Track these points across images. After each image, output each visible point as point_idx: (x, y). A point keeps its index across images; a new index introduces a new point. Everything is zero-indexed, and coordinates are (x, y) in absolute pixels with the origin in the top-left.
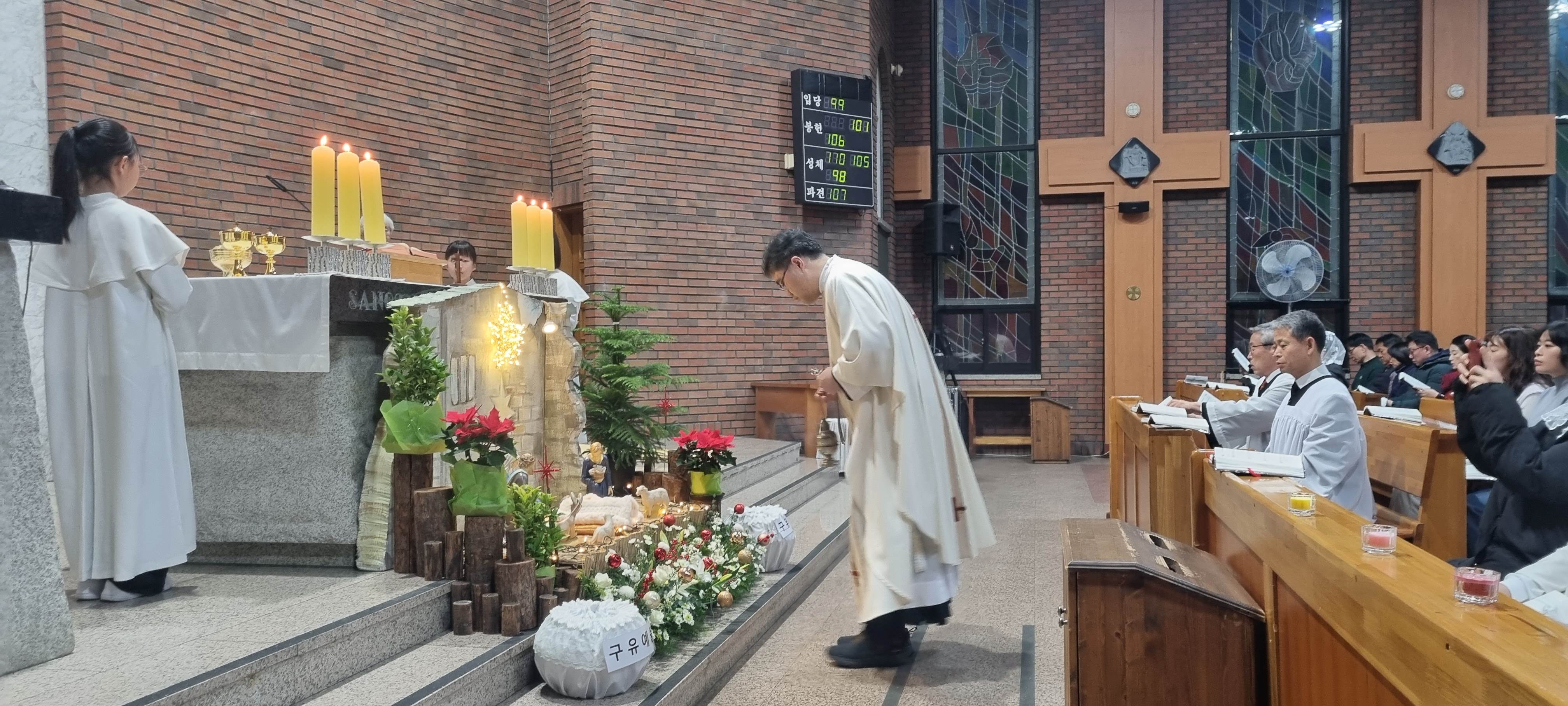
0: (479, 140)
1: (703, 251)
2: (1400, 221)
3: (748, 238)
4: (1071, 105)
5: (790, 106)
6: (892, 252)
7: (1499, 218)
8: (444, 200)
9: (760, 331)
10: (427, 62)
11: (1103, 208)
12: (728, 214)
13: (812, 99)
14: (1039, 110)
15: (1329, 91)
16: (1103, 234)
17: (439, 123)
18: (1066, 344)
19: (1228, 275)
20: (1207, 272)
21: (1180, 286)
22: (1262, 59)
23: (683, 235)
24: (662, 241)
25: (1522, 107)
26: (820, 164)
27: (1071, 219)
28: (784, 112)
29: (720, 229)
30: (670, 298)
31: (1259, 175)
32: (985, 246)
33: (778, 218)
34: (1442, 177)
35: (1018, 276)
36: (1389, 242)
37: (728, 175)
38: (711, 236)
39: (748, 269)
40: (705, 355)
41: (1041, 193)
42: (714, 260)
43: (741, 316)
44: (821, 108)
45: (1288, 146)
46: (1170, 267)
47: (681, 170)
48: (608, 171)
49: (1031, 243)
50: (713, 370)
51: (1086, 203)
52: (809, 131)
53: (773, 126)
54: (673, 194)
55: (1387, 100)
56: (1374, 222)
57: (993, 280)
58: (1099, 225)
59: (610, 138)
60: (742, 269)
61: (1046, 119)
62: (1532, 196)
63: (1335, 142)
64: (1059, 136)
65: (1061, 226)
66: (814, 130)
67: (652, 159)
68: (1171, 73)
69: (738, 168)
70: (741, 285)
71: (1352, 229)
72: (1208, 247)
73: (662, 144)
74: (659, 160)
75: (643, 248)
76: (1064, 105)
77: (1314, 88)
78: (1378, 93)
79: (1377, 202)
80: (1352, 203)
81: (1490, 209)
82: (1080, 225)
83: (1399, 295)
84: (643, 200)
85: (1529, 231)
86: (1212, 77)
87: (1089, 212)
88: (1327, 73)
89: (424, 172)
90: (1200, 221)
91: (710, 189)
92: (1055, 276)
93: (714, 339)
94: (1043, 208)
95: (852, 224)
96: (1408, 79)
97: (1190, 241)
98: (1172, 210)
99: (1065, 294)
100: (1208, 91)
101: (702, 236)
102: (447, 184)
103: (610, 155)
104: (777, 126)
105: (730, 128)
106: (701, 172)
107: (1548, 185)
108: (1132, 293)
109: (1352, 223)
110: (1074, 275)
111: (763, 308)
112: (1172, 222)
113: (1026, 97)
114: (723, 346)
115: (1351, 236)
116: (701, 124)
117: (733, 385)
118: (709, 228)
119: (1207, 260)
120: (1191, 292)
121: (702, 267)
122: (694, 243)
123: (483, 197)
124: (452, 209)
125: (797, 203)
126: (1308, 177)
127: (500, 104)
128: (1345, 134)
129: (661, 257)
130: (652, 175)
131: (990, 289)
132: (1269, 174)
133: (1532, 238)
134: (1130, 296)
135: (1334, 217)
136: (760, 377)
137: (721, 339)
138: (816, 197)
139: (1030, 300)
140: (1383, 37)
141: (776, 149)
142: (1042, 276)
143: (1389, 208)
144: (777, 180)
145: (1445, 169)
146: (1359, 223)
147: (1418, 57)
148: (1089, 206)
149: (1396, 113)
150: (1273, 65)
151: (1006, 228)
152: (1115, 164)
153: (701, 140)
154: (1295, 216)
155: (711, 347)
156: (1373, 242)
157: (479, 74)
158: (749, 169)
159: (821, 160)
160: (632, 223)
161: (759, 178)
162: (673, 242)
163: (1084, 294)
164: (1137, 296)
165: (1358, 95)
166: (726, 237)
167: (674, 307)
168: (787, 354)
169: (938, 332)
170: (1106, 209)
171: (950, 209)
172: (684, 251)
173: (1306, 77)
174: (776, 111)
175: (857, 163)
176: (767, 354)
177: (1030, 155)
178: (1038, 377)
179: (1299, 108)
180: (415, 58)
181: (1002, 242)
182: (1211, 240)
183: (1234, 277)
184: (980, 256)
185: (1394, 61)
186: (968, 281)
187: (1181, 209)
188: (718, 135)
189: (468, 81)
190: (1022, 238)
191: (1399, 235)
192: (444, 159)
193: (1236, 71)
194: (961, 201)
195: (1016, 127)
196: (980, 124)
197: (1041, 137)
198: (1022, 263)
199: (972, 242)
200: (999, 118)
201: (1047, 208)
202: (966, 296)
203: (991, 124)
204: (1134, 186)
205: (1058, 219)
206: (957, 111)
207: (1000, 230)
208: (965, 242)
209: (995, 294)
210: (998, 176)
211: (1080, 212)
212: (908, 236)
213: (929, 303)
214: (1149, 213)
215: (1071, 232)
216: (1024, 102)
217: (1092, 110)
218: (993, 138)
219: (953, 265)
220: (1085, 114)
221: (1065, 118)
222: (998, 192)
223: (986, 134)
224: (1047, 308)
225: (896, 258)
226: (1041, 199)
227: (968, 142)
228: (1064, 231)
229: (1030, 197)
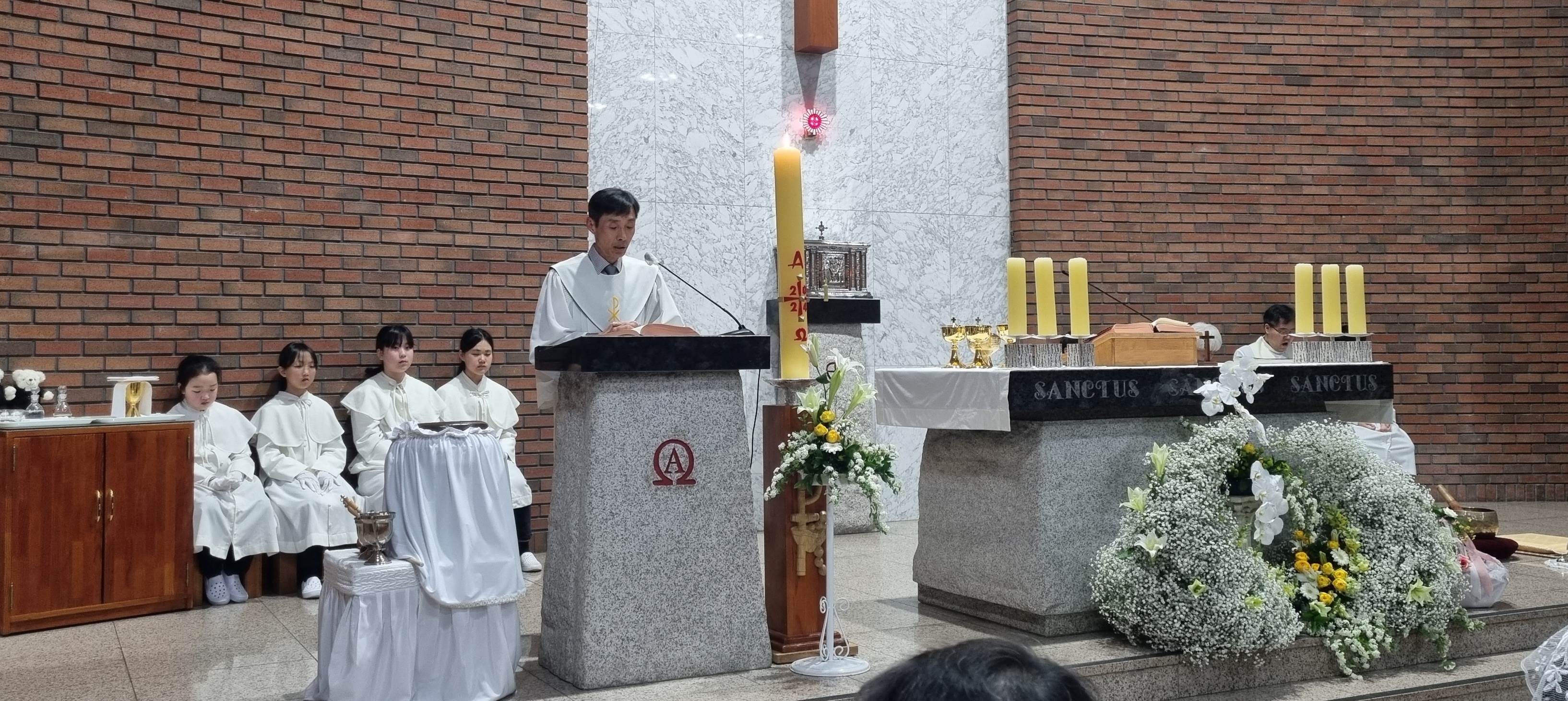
0: (1495, 132)
8: (1444, 211)
10: (1418, 54)
17: (1437, 121)
89: (1417, 181)
102: (1448, 191)
123: (1502, 201)
124: (1455, 220)
127: (1529, 83)
157: (1496, 53)
180: (1404, 52)
189: (1480, 63)
192: (1445, 162)
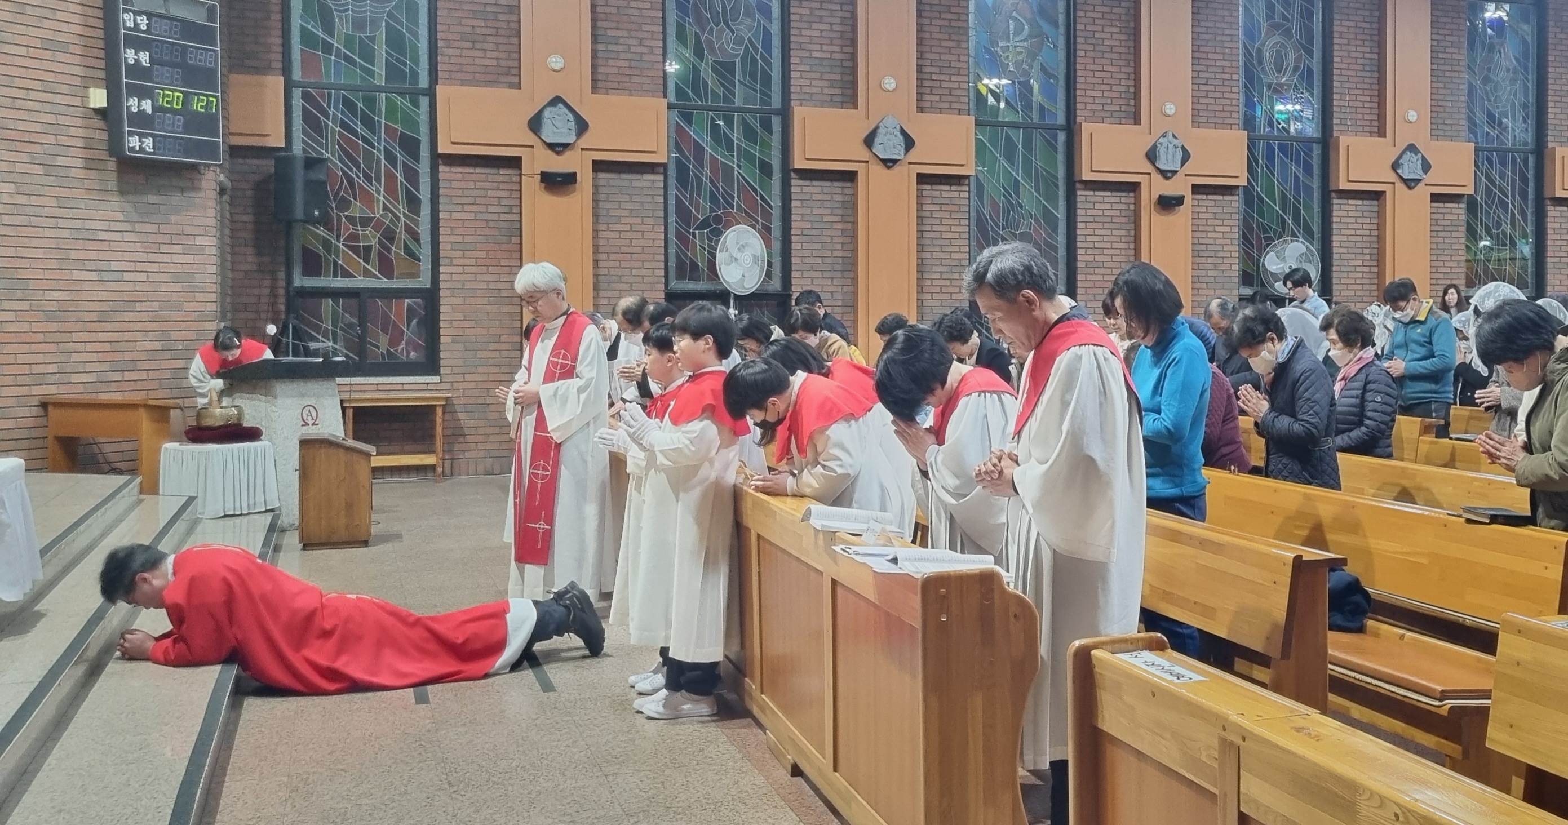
2: (840, 212)
4: (478, 46)
6: (228, 215)
7: (928, 214)
11: (521, 175)
14: (436, 47)
15: (769, 64)
16: (521, 206)
18: (473, 339)
19: (666, 261)
20: (644, 257)
21: (612, 272)
22: (700, 21)
25: (947, 105)
27: (479, 185)
31: (699, 150)
32: (362, 211)
34: (877, 170)
35: (407, 251)
36: (829, 232)
41: (441, 150)
45: (729, 121)
46: (601, 249)
49: (425, 210)
51: (498, 167)
55: (826, 84)
56: (815, 211)
57: (374, 256)
58: (516, 195)
61: (446, 59)
62: (956, 194)
63: (776, 122)
64: (463, 83)
65: (467, 193)
68: (599, 24)
71: (793, 217)
72: (643, 228)
76: (469, 45)
77: (754, 61)
78: (817, 75)
79: (818, 190)
80: (793, 190)
81: (920, 204)
82: (490, 193)
83: (839, 289)
85: (953, 229)
86: (645, 35)
87: (501, 178)
88: (767, 46)
90: (635, 198)
92: (459, 253)
94: (442, 168)
96: (846, 64)
97: (623, 220)
98: (601, 182)
99: (471, 277)
100: (640, 49)
107: (969, 185)
109: (793, 211)
110: (483, 254)
112: (602, 197)
113: (418, 27)
115: (793, 225)
119: (642, 243)
120: (623, 279)
126: (749, 157)
128: (785, 114)
131: (369, 267)
132: (709, 150)
133: (957, 236)
135: (776, 202)
139: (424, 281)
140: (821, 17)
142: (442, 254)
143: (829, 198)
145: (880, 162)
146: (800, 211)
147: (854, 43)
148: (503, 172)
149: (835, 99)
150: (712, 29)
151: (391, 190)
152: (535, 124)
154: (736, 199)
156: (814, 232)
163: (496, 278)
165: (798, 75)
169: (296, 322)
170: (523, 177)
171: (311, 163)
173: (747, 48)
177: (424, 102)
178: (436, 379)
179: (739, 81)
181: (385, 208)
182: (647, 221)
183: (672, 263)
184: (354, 224)
185: (832, 44)
186: (337, 255)
187: (612, 182)
190: (413, 203)
191: (840, 226)
193: (672, 31)
194: (327, 151)
195: (404, 64)
196: (355, 55)
197: (440, 81)
198: (416, 237)
199: (344, 204)
200: (381, 51)
201: (447, 169)
202: (335, 275)
203: (369, 56)
204: (558, 153)
205: (463, 185)
206: (320, 33)
207: (382, 192)
208: (334, 205)
209: (377, 273)
210: (379, 122)
211: (490, 178)
212: (249, 193)
213: (282, 283)
214: (577, 185)
215: (479, 201)
216: (416, 35)
217: (504, 55)
218: (371, 74)
219: (316, 236)
220: (497, 59)
221: (470, 61)
222: (379, 143)
223: (362, 68)
224: (448, 293)
225: (232, 221)
226: (438, 159)
227: (337, 74)
228: (471, 200)
229: (425, 153)
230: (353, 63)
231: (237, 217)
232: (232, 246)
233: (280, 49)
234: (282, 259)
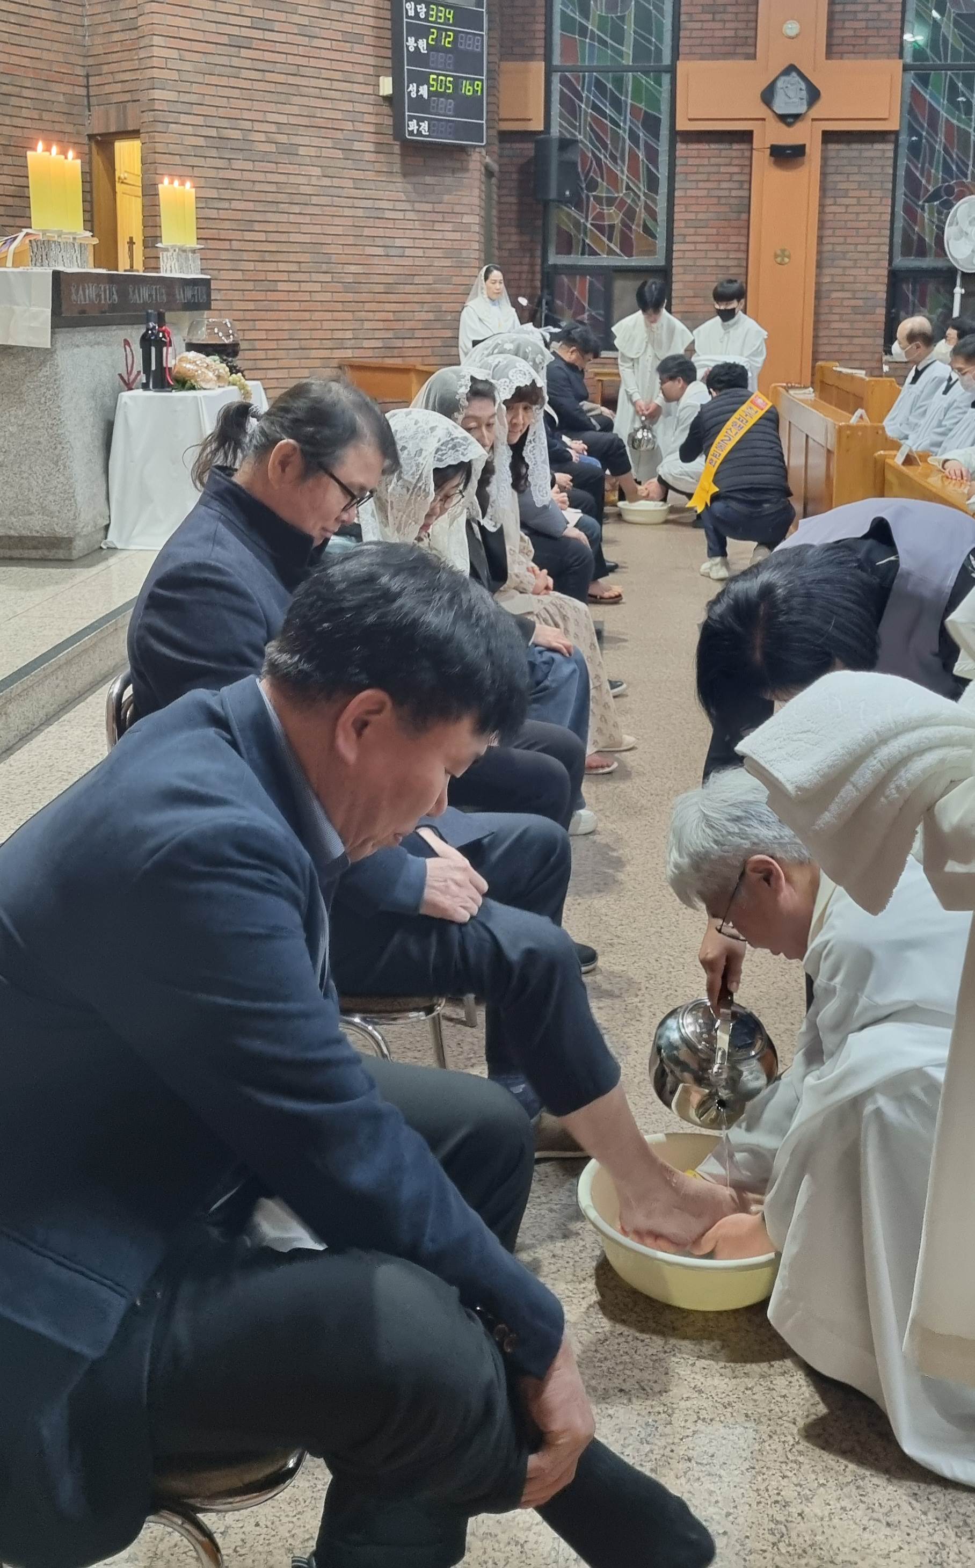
1: (281, 198)
3: (336, 182)
4: (718, 17)
5: (388, 15)
6: (495, 197)
9: (350, 297)
11: (752, 149)
12: (313, 152)
13: (416, 8)
14: (679, 21)
16: (750, 181)
19: (892, 236)
20: (869, 232)
21: (836, 248)
23: (261, 177)
24: (236, 185)
26: (424, 91)
27: (713, 161)
28: (381, 23)
29: (304, 170)
30: (245, 256)
31: (934, 115)
32: (608, 191)
33: (371, 157)
35: (646, 229)
37: (313, 102)
38: (293, 179)
39: (337, 221)
40: (286, 325)
41: (679, 127)
42: (296, 209)
43: (328, 278)
44: (426, 19)
45: (968, 81)
46: (826, 225)
47: (258, 95)
48: (172, 96)
49: (663, 188)
50: (295, 344)
51: (731, 142)
52: (412, 49)
53: (367, 40)
54: (248, 125)
57: (617, 234)
58: (747, 170)
59: (175, 54)
60: (328, 220)
61: (687, 33)
64: (703, 57)
65: (701, 169)
66: (417, 48)
67: (224, 81)
69: (325, 93)
70: (328, 240)
72: (870, 201)
73: (236, 62)
74: (233, 82)
75: (214, 194)
76: (710, 17)
82: (723, 169)
84: (213, 133)
87: (734, 154)
90: (864, 170)
91: (293, 120)
92: (692, 231)
93: (296, 306)
94: (680, 146)
95: (458, 165)
97: (851, 193)
98: (831, 154)
99: (702, 254)
101: (282, 178)
103: (175, 76)
104: (370, 40)
105: (316, 43)
106: (282, 98)
108: (781, 256)
110: (714, 231)
111: (353, 269)
112: (830, 170)
113: (663, 3)
114: (307, 315)
116: (282, 37)
117: (318, 363)
118: (291, 169)
119: (869, 217)
120: (848, 256)
121: (284, 217)
122: (273, 188)
125: (395, 139)
129: (235, 205)
130: (224, 102)
131: (612, 246)
132: (945, 115)
134: (779, 260)
136: (349, 353)
137: (304, 306)
138: (419, 133)
139: (659, 260)
141: (371, 71)
142: (676, 232)
144: (370, 109)
148: (735, 146)
151: (633, 170)
152: (768, 96)
153: (281, 58)
154: (970, 168)
155: (292, 315)
158: (337, 95)
159: (426, 87)
160: (200, 162)
161: (349, 106)
162: (249, 186)
163: (724, 255)
164: (786, 260)
166: (310, 180)
167: (251, 266)
168: (380, 325)
169: (549, 297)
170: (754, 152)
171: (566, 144)
172: (263, 197)
174: (371, 22)
175: (467, 89)
176: (357, 325)
177: (666, 78)
181: (628, 188)
182: (875, 193)
183: (898, 239)
184: (601, 204)
186: (585, 234)
188: (301, 50)
190: (653, 184)
194: (580, 133)
195: (650, 42)
196: (606, 35)
197: (681, 57)
198: (652, 214)
199: (592, 185)
200: (630, 28)
201: (684, 146)
202: (583, 254)
203: (619, 36)
204: (789, 125)
205: (697, 161)
206: (577, 17)
207: (626, 172)
208: (584, 186)
209: (618, 251)
210: (626, 102)
211: (724, 153)
212: (515, 176)
213: (539, 261)
214: (806, 158)
215: (712, 177)
216: (660, 10)
217: (743, 25)
218: (620, 54)
219: (569, 215)
220: (736, 29)
221: (710, 33)
222: (625, 123)
223: (613, 48)
224: (681, 270)
225: (499, 203)
226: (677, 136)
227: (591, 58)
228: (704, 177)
229: (664, 132)
230: (604, 43)
231: (504, 200)
232: (499, 227)
233: (542, 35)
234: (540, 238)
